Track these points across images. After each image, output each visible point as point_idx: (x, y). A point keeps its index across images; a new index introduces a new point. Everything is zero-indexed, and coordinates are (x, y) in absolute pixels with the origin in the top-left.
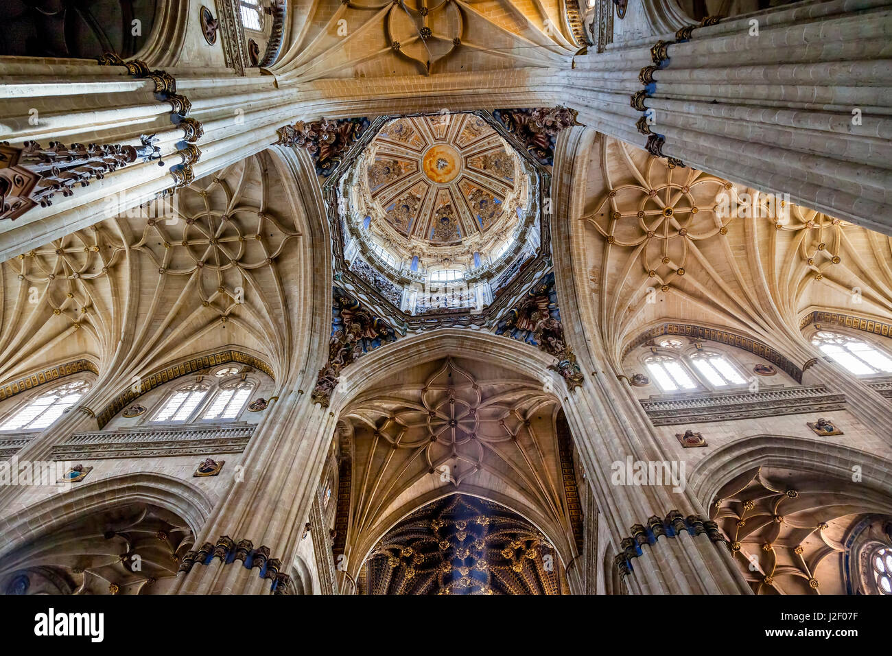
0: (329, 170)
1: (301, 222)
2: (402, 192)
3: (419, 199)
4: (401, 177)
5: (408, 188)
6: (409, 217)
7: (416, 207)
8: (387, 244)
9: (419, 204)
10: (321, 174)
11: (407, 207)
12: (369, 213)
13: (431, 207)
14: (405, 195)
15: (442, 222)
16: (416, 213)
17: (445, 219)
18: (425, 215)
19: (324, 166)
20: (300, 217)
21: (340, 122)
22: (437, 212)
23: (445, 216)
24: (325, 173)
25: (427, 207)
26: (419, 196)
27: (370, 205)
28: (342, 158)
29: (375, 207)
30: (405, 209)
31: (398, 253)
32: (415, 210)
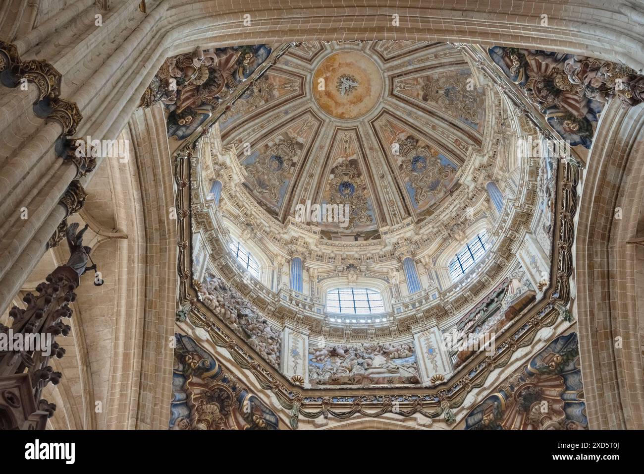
0: (187, 128)
1: (129, 215)
2: (272, 131)
3: (301, 146)
4: (272, 104)
5: (283, 125)
6: (281, 180)
7: (295, 159)
8: (247, 234)
9: (301, 154)
10: (174, 134)
11: (279, 159)
12: (218, 175)
13: (322, 161)
14: (277, 137)
15: (340, 191)
16: (294, 171)
17: (346, 185)
18: (311, 176)
19: (182, 122)
20: (127, 208)
21: (219, 51)
22: (332, 172)
23: (347, 179)
24: (180, 133)
25: (315, 161)
26: (300, 140)
27: (221, 158)
28: (213, 108)
29: (228, 162)
30: (275, 164)
31: (265, 250)
32: (294, 165)
